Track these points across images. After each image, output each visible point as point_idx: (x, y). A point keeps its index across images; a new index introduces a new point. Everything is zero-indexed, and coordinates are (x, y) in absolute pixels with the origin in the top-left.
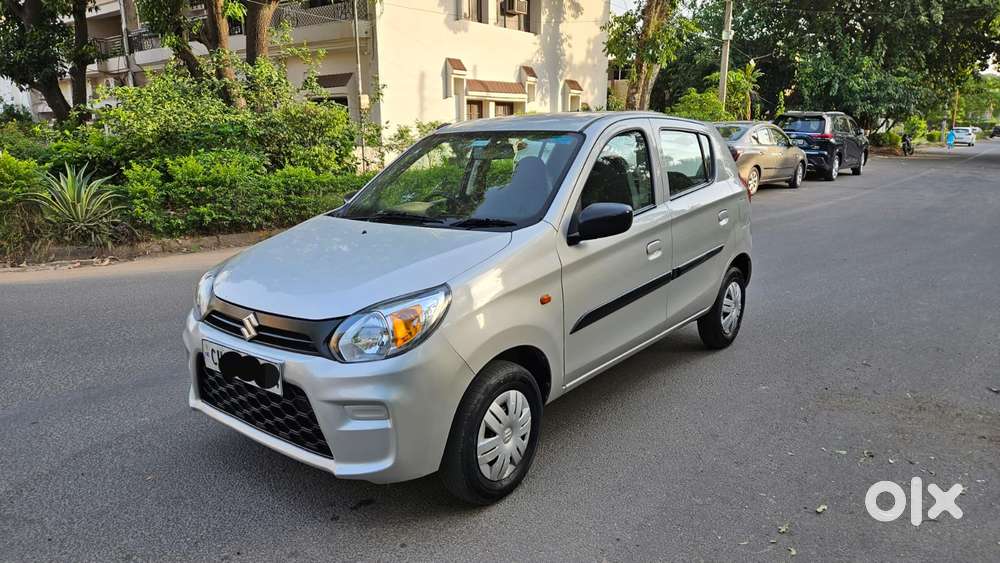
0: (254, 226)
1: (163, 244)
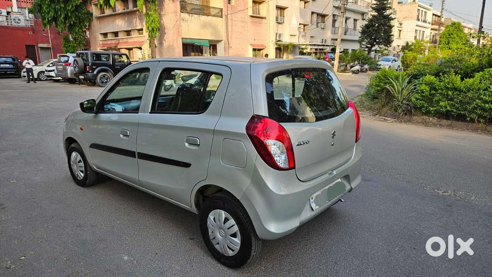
0: (468, 119)
1: (423, 119)
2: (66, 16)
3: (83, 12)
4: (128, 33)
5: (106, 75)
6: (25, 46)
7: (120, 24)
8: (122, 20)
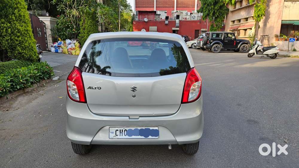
2: (214, 12)
3: (224, 9)
4: (247, 19)
5: (218, 46)
6: (194, 31)
7: (243, 14)
8: (244, 11)
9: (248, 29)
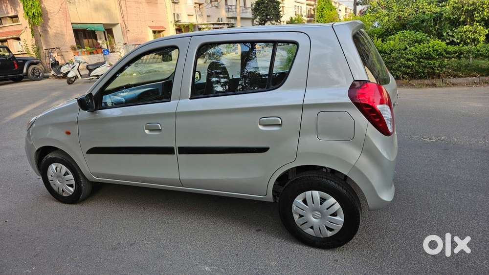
9: (9, 39)
